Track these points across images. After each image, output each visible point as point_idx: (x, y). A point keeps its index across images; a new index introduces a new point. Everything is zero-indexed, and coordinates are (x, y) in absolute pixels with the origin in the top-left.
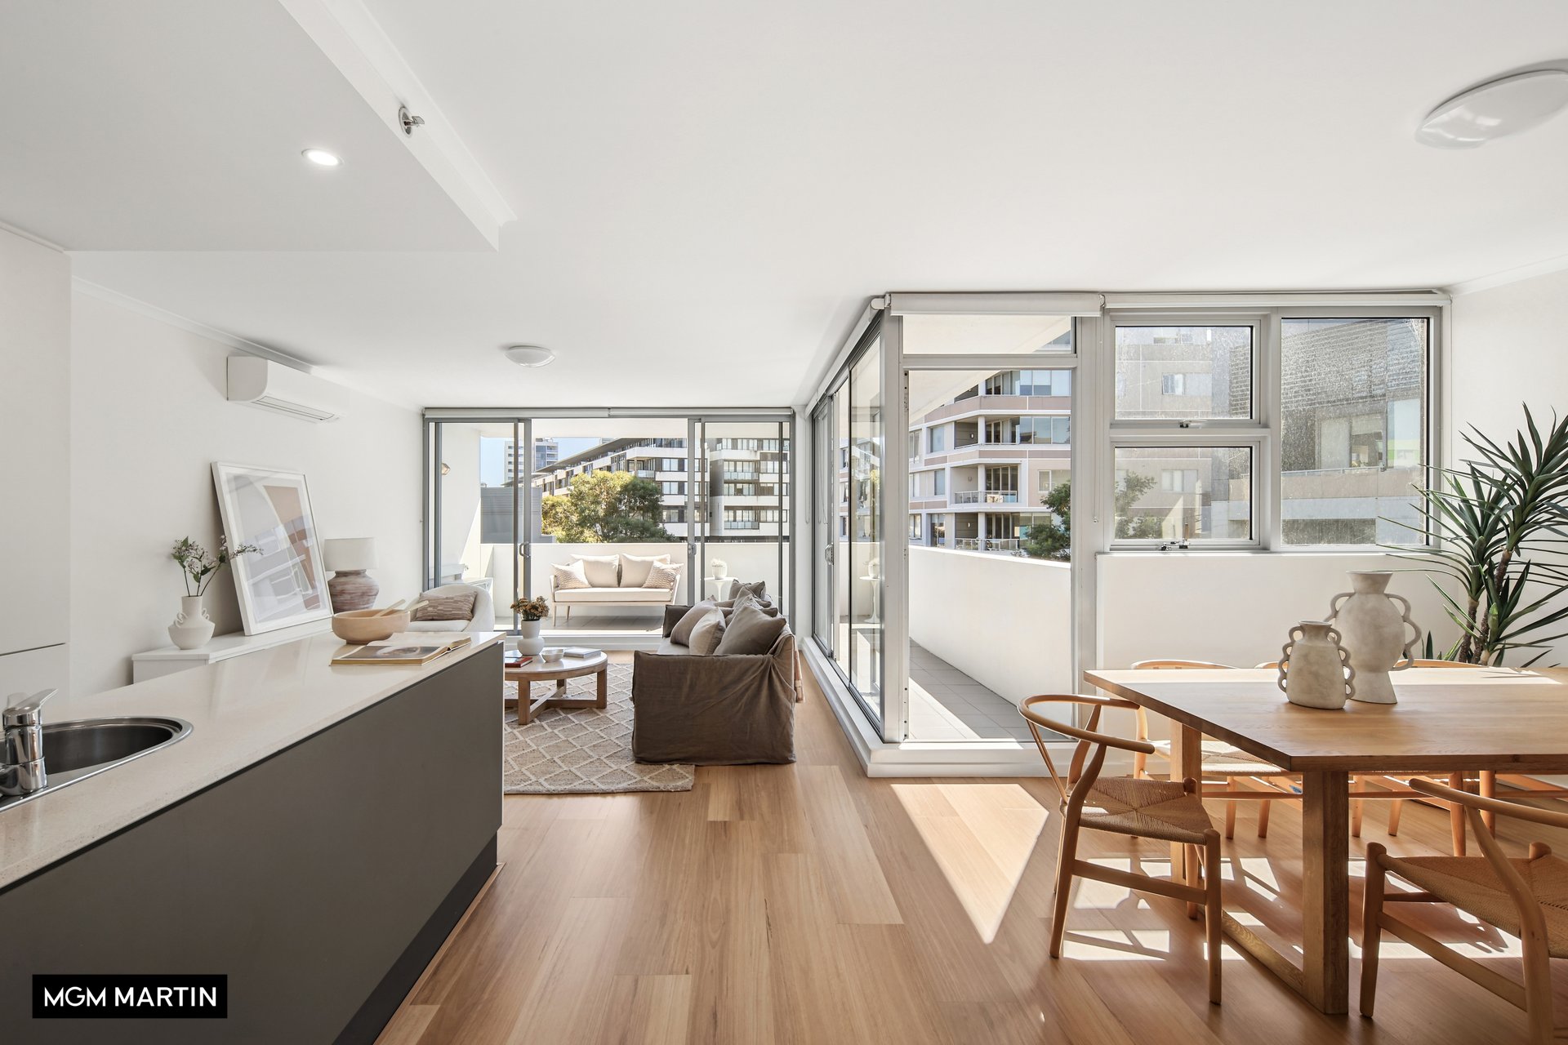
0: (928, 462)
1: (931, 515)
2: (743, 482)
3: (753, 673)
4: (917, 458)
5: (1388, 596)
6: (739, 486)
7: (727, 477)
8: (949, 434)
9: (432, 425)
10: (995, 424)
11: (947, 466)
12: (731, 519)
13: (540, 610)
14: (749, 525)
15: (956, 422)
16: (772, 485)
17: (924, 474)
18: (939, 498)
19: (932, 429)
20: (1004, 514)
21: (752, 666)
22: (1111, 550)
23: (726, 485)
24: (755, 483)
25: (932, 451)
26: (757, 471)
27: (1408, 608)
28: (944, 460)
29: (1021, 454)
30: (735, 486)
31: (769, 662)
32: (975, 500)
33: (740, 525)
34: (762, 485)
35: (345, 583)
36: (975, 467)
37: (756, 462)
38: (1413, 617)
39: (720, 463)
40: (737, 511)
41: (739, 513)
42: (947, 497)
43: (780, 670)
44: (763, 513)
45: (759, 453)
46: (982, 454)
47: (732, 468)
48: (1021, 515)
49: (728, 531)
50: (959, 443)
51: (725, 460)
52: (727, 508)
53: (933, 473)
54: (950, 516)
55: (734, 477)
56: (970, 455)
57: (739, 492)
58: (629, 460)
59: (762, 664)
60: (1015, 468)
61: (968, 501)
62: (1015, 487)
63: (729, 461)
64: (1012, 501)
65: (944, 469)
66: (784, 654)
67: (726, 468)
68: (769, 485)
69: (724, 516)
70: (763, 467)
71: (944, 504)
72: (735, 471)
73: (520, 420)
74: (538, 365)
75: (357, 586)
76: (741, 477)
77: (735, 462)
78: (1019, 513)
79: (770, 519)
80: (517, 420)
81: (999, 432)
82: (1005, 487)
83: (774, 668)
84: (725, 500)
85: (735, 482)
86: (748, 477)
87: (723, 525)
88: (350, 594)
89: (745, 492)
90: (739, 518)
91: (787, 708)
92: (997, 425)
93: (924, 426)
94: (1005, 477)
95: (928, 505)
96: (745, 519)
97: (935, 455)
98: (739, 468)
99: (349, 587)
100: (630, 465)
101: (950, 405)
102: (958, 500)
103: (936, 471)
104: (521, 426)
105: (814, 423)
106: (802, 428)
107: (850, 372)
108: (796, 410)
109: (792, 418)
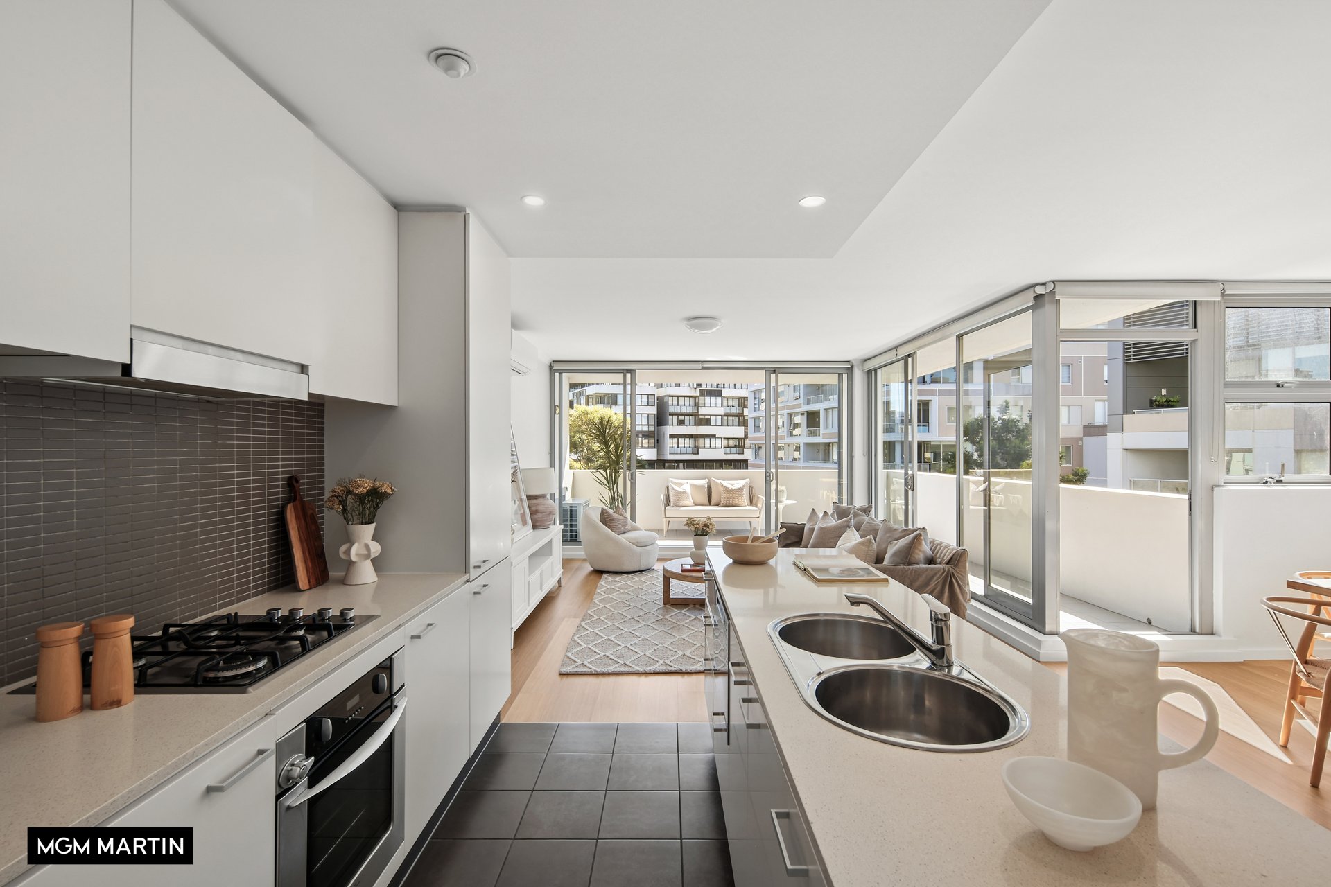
2: (685, 415)
3: (939, 578)
6: (681, 418)
7: (671, 410)
9: (557, 375)
12: (675, 445)
13: (710, 527)
14: (690, 450)
16: (709, 417)
21: (936, 574)
22: (1224, 483)
23: (671, 417)
24: (696, 415)
26: (697, 404)
29: (932, 392)
30: (678, 418)
31: (949, 570)
33: (684, 450)
34: (701, 417)
35: (538, 505)
37: (695, 397)
39: (665, 400)
40: (680, 439)
41: (681, 440)
43: (959, 578)
44: (702, 441)
45: (698, 389)
47: (675, 403)
48: (932, 443)
49: (672, 455)
51: (670, 396)
52: (672, 436)
55: (678, 410)
57: (681, 423)
58: (588, 396)
59: (943, 572)
63: (673, 396)
64: (924, 432)
66: (960, 564)
67: (670, 403)
68: (706, 417)
69: (669, 443)
70: (701, 401)
72: (678, 405)
73: (628, 371)
74: (703, 332)
75: (546, 506)
76: (683, 410)
77: (678, 397)
78: (930, 441)
79: (707, 445)
80: (625, 372)
83: (954, 575)
84: (671, 429)
85: (678, 415)
86: (690, 410)
87: (668, 451)
88: (542, 513)
89: (687, 422)
90: (681, 445)
91: (964, 606)
96: (687, 445)
98: (681, 403)
99: (541, 508)
100: (589, 400)
104: (628, 375)
105: (870, 373)
106: (859, 378)
107: (959, 338)
108: (855, 363)
109: (850, 370)
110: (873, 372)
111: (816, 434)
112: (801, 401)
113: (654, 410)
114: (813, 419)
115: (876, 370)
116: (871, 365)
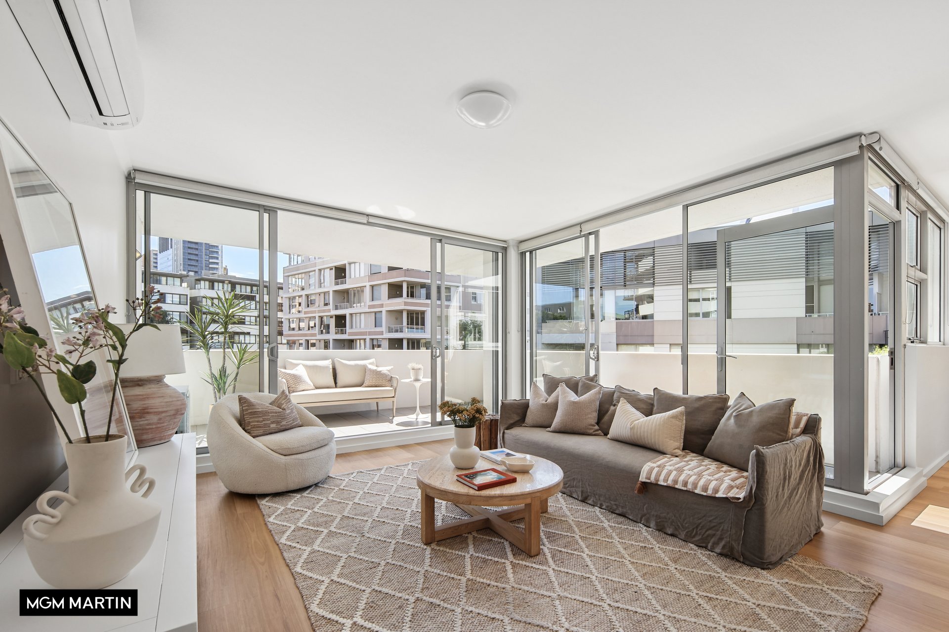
0: (370, 307)
1: (372, 340)
4: (363, 304)
7: (205, 309)
8: (385, 290)
10: (411, 287)
11: (384, 310)
15: (388, 283)
17: (367, 314)
18: (378, 329)
19: (372, 287)
20: (416, 339)
23: (204, 315)
25: (373, 300)
28: (382, 306)
29: (426, 305)
32: (401, 331)
36: (400, 312)
42: (384, 328)
46: (406, 304)
47: (209, 303)
50: (391, 296)
51: (204, 297)
53: (374, 314)
54: (385, 340)
55: (211, 309)
56: (398, 304)
60: (423, 313)
61: (397, 331)
62: (423, 324)
64: (421, 332)
65: (381, 312)
71: (382, 333)
81: (413, 292)
82: (417, 324)
92: (412, 287)
93: (368, 284)
94: (417, 318)
95: (370, 333)
97: (375, 303)
101: (385, 273)
102: (390, 330)
103: (375, 313)
105: (523, 254)
106: (513, 257)
107: (686, 208)
108: (511, 243)
109: (505, 249)
110: (528, 254)
111: (343, 332)
112: (331, 306)
113: (187, 308)
114: (341, 321)
115: (532, 251)
116: (525, 247)
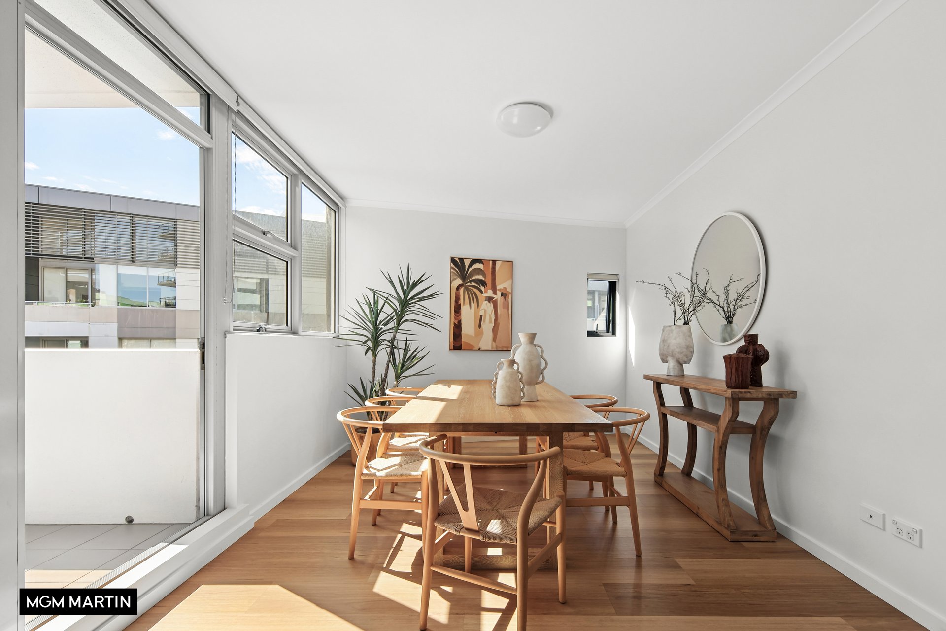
5: (535, 345)
22: (234, 330)
27: (543, 351)
38: (545, 356)
